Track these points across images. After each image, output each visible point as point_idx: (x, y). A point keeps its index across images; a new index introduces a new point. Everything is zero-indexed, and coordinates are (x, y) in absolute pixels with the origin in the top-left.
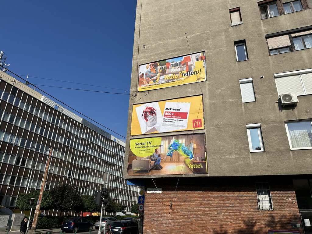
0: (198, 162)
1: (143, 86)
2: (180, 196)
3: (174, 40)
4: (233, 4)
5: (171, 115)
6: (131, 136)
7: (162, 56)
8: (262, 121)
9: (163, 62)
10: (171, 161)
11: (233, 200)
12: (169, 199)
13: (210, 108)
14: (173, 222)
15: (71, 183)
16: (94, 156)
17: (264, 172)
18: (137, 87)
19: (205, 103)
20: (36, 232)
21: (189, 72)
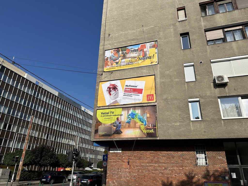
0: (150, 128)
1: (108, 67)
2: (136, 154)
3: (133, 31)
4: (180, 4)
5: (130, 91)
6: (98, 107)
7: (123, 43)
8: (200, 97)
9: (124, 48)
10: (129, 127)
11: (177, 158)
12: (127, 157)
13: (161, 85)
14: (130, 175)
15: (48, 144)
16: (67, 123)
17: (201, 136)
18: (103, 68)
19: (157, 82)
20: (19, 183)
21: (144, 57)
